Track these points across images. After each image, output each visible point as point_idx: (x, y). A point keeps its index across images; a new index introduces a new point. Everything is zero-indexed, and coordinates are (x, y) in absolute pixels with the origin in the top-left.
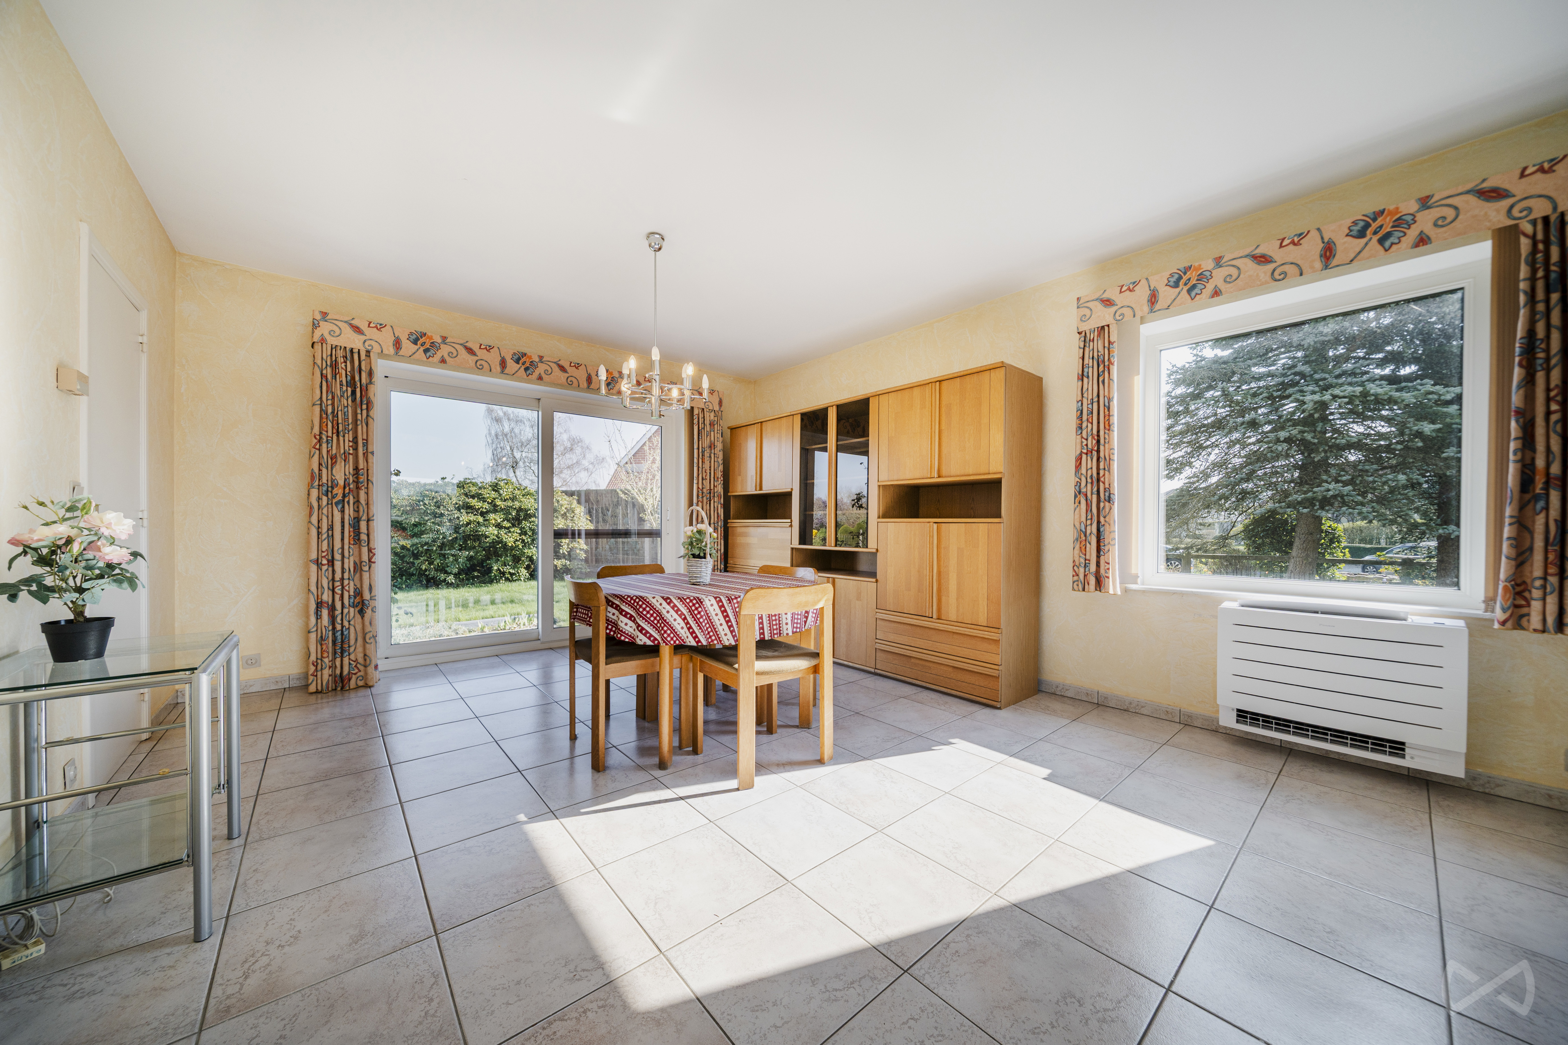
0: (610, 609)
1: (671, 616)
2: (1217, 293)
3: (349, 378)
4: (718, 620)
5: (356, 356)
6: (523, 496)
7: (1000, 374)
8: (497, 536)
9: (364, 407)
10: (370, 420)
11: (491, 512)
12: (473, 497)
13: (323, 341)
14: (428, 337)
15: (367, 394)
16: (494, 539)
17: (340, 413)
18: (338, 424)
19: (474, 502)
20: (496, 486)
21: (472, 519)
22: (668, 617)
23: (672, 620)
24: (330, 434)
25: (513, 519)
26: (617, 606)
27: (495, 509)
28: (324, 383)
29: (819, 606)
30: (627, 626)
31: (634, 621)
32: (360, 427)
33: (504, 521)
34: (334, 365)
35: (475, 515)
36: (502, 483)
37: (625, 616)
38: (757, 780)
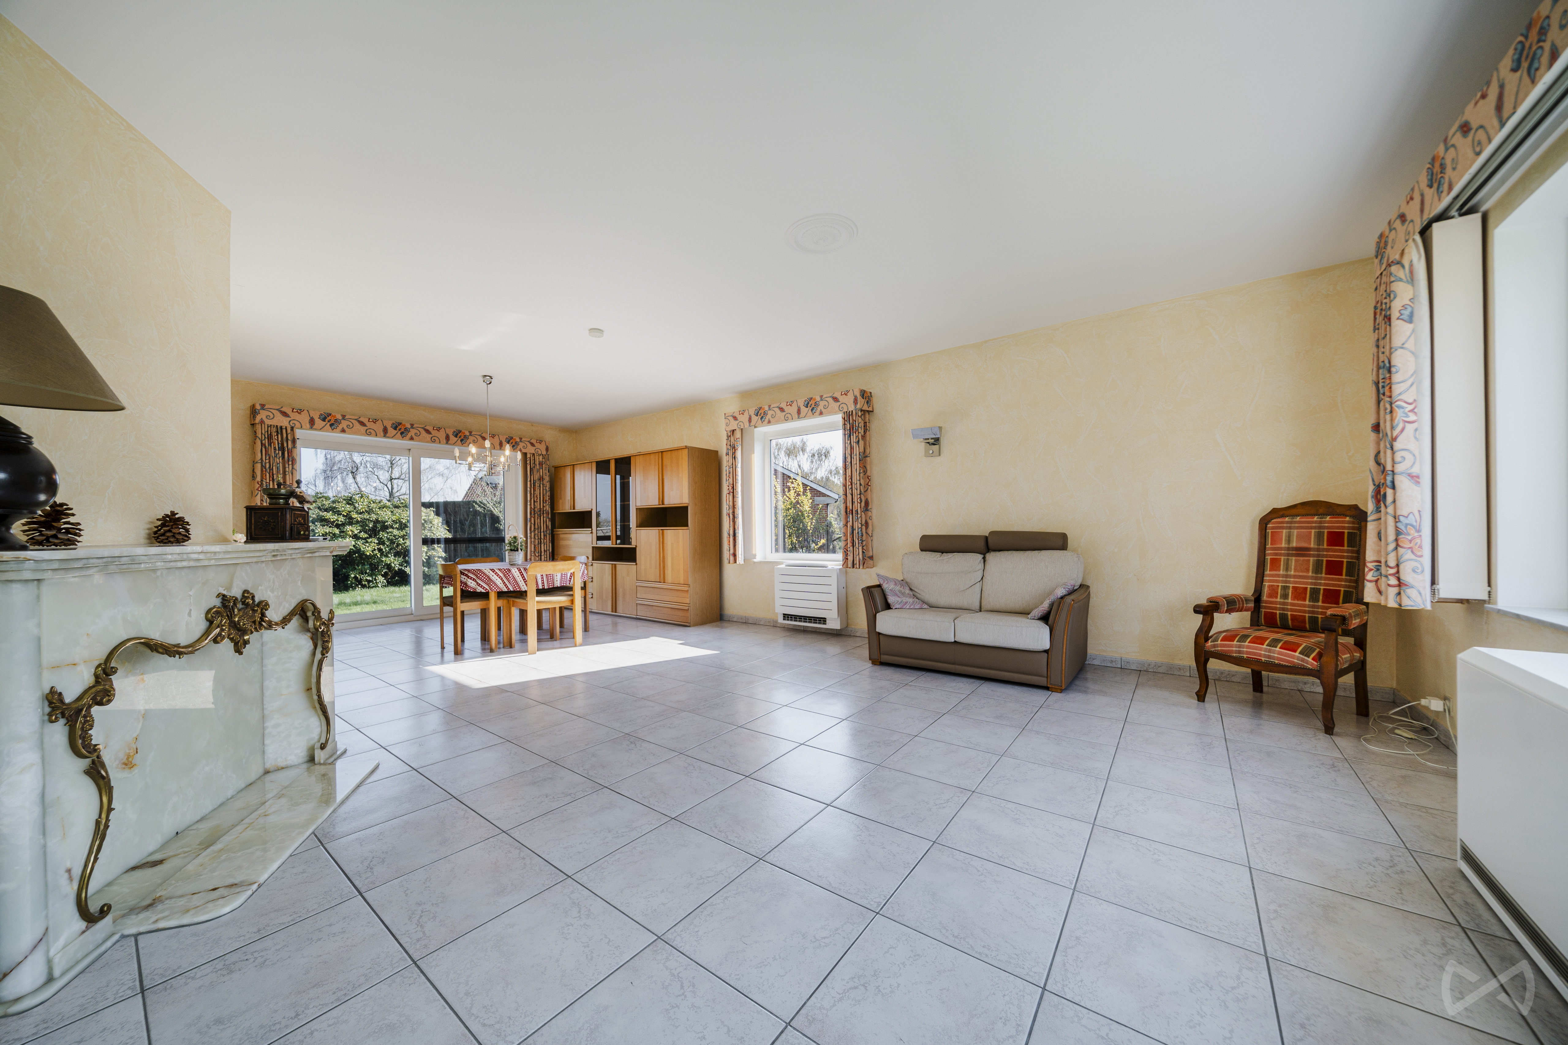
0: (462, 576)
1: (494, 578)
2: (769, 422)
3: (280, 445)
4: (519, 579)
5: (284, 431)
6: (379, 508)
7: (686, 452)
8: (354, 546)
9: (290, 463)
10: (294, 472)
11: (347, 524)
12: (326, 510)
13: (262, 422)
14: (333, 416)
15: (291, 454)
16: (351, 549)
17: (274, 467)
18: (273, 474)
19: (329, 515)
20: (350, 500)
21: (328, 531)
22: (493, 578)
23: (495, 579)
24: (268, 481)
25: (370, 530)
26: (466, 574)
27: (350, 521)
28: (264, 449)
29: (572, 571)
30: (472, 584)
31: (476, 581)
32: (288, 476)
33: (360, 532)
34: (270, 437)
35: (330, 527)
36: (357, 497)
37: (471, 579)
38: (537, 652)
